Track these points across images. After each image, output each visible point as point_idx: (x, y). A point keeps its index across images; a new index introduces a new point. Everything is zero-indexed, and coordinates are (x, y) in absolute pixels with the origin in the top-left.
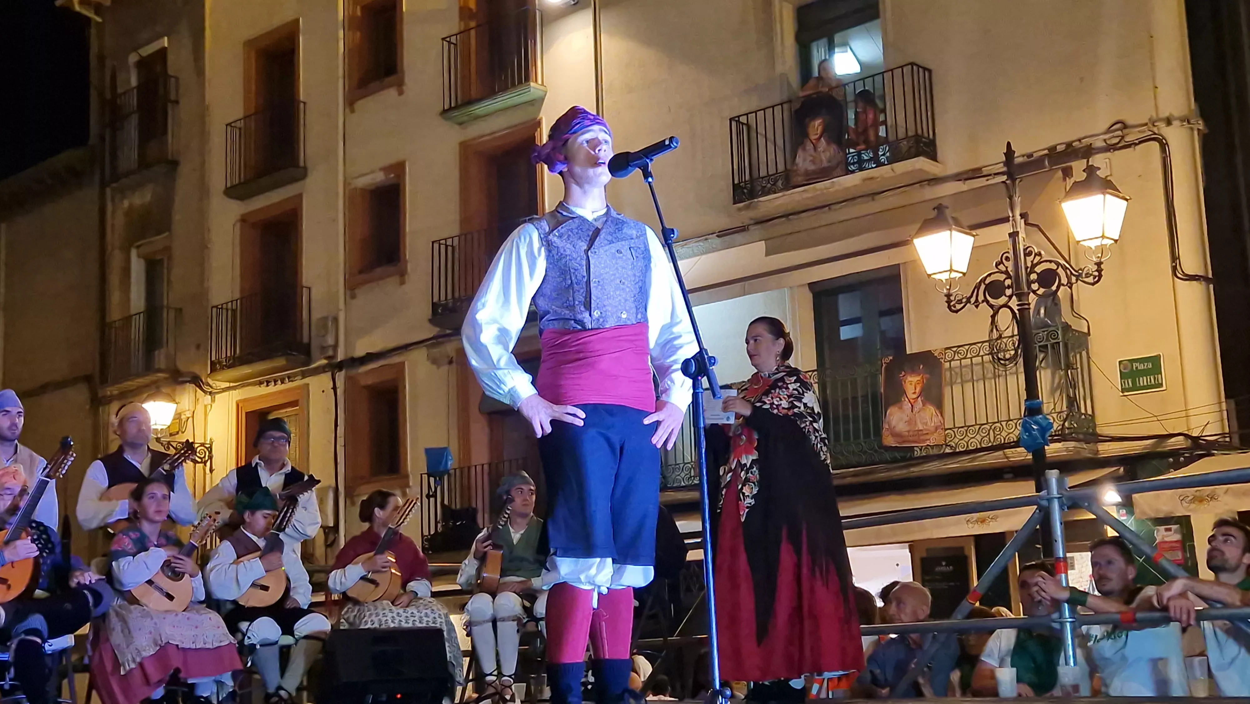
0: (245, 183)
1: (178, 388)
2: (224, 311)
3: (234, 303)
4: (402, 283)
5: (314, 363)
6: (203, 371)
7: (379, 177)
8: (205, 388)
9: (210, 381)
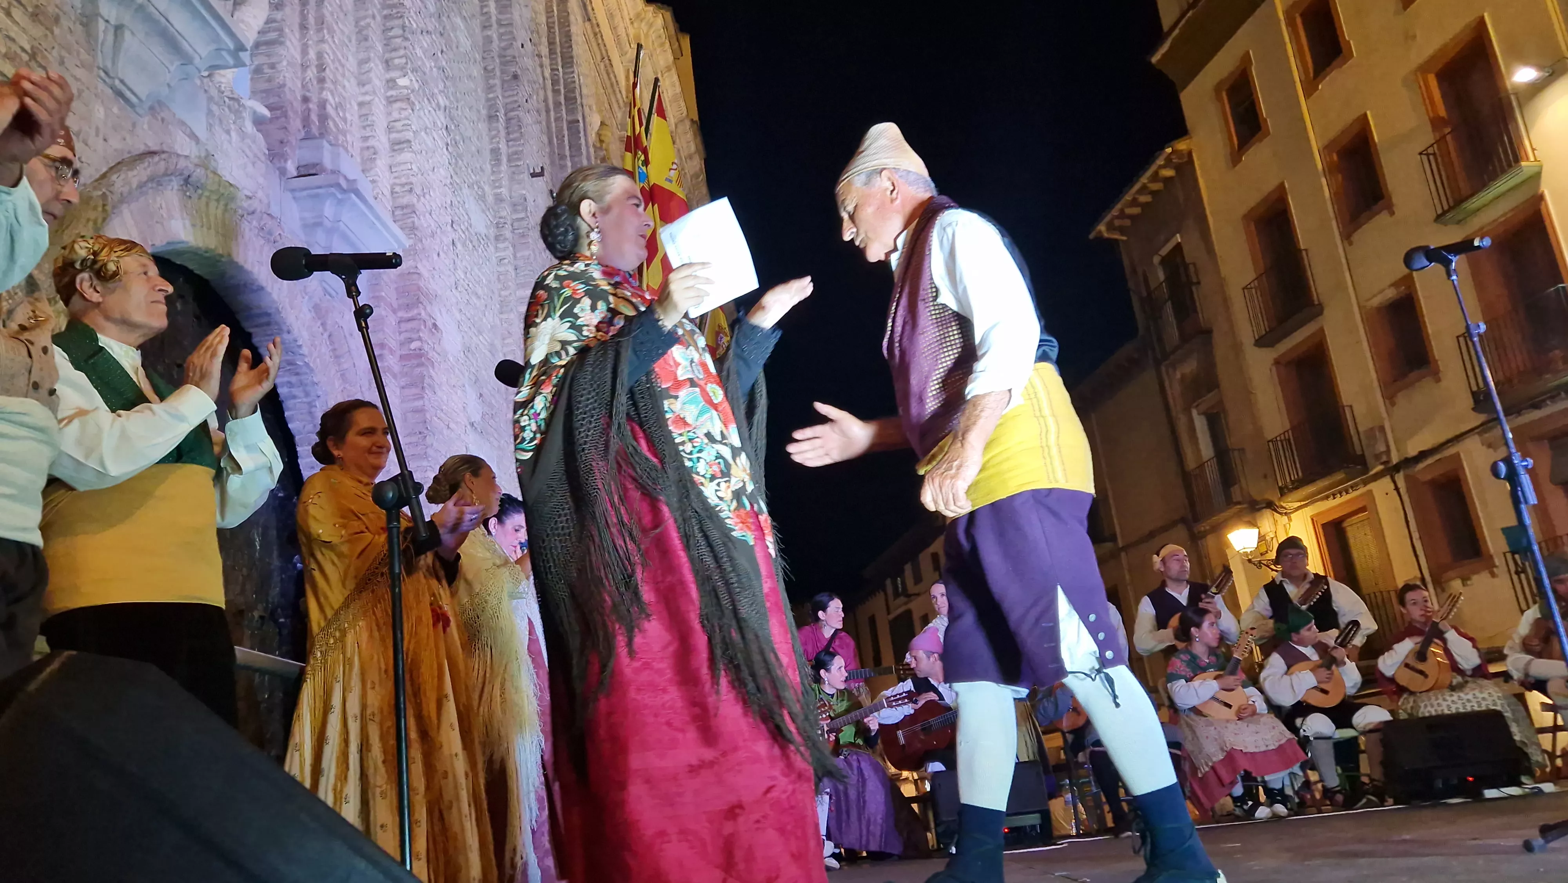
0: (1270, 331)
1: (1258, 514)
2: (1279, 443)
3: (1286, 434)
4: (1438, 380)
5: (1372, 470)
6: (1274, 496)
7: (1391, 294)
8: (1279, 510)
9: (1284, 505)
